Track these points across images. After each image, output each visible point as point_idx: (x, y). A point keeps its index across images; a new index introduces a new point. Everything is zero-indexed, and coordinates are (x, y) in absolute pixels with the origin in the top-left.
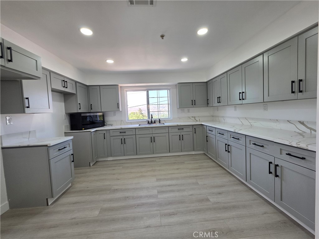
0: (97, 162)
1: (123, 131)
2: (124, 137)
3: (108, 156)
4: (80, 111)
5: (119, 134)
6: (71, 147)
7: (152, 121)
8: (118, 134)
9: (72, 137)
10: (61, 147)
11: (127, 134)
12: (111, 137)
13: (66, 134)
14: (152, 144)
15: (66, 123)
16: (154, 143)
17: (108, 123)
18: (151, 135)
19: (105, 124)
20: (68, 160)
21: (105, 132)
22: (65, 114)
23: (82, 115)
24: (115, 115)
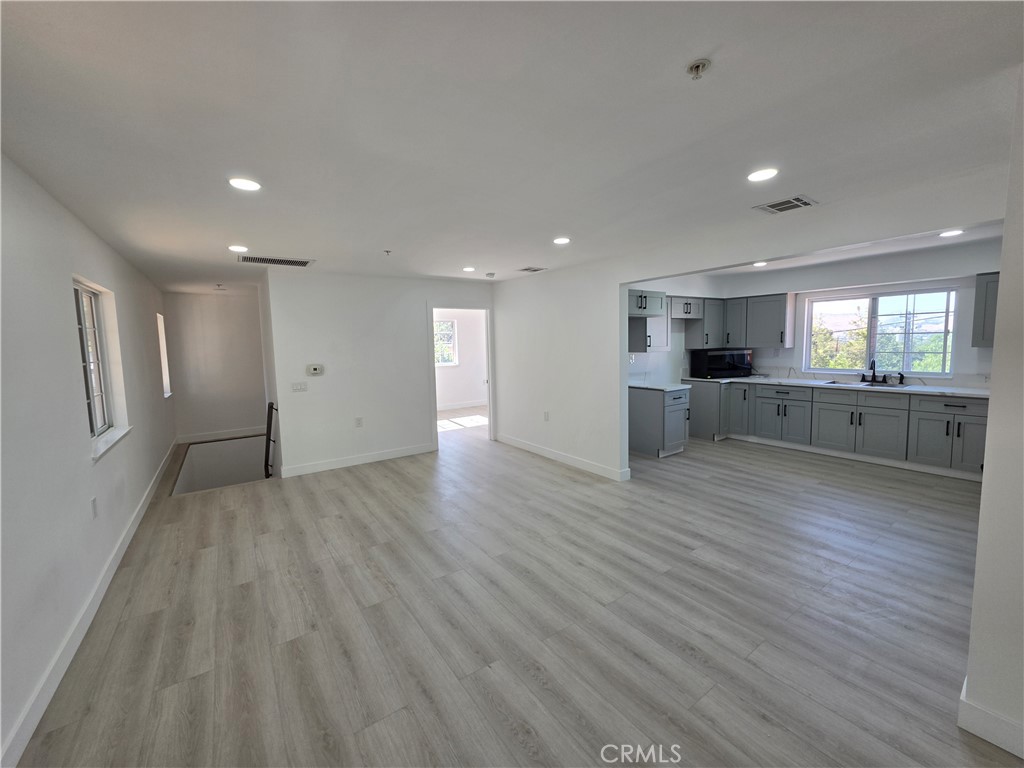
0: (727, 438)
1: (783, 391)
2: (785, 403)
3: (748, 434)
4: (706, 347)
5: (775, 395)
6: (688, 400)
7: (874, 376)
8: (772, 394)
9: (690, 386)
10: (677, 396)
11: (790, 396)
12: (758, 399)
13: (683, 381)
14: (853, 427)
15: (684, 365)
16: (860, 428)
17: (761, 371)
18: (853, 409)
19: (753, 372)
20: (682, 415)
21: (746, 387)
22: (683, 350)
23: (710, 353)
24: (778, 356)
